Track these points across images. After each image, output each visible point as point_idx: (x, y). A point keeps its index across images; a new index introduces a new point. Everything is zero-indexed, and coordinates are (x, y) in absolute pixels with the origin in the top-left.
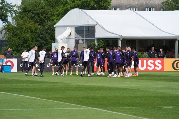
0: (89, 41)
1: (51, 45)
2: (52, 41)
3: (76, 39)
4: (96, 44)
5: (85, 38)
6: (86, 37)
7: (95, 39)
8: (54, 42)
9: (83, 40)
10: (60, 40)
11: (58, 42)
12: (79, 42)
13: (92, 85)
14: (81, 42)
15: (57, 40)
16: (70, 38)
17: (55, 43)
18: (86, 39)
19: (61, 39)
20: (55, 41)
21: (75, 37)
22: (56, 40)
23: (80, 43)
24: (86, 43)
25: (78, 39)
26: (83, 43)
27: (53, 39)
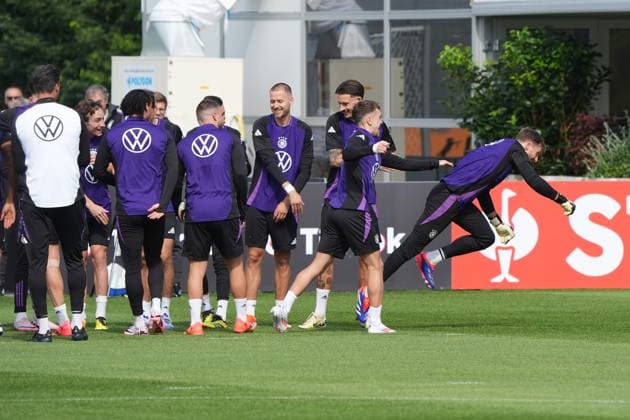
0: (421, 36)
1: (108, 73)
2: (118, 39)
3: (313, 17)
4: (480, 58)
5: (387, 14)
6: (394, 7)
7: (469, 21)
8: (128, 43)
9: (373, 28)
10: (184, 28)
11: (161, 46)
12: (339, 50)
13: (443, 399)
14: (353, 43)
15: (153, 27)
16: (268, 16)
17: (137, 52)
18: (394, 23)
19: (189, 22)
20: (138, 40)
21: (308, 8)
22: (146, 26)
23: (345, 53)
24: (395, 53)
25: (327, 18)
26: (371, 54)
27: (122, 18)
